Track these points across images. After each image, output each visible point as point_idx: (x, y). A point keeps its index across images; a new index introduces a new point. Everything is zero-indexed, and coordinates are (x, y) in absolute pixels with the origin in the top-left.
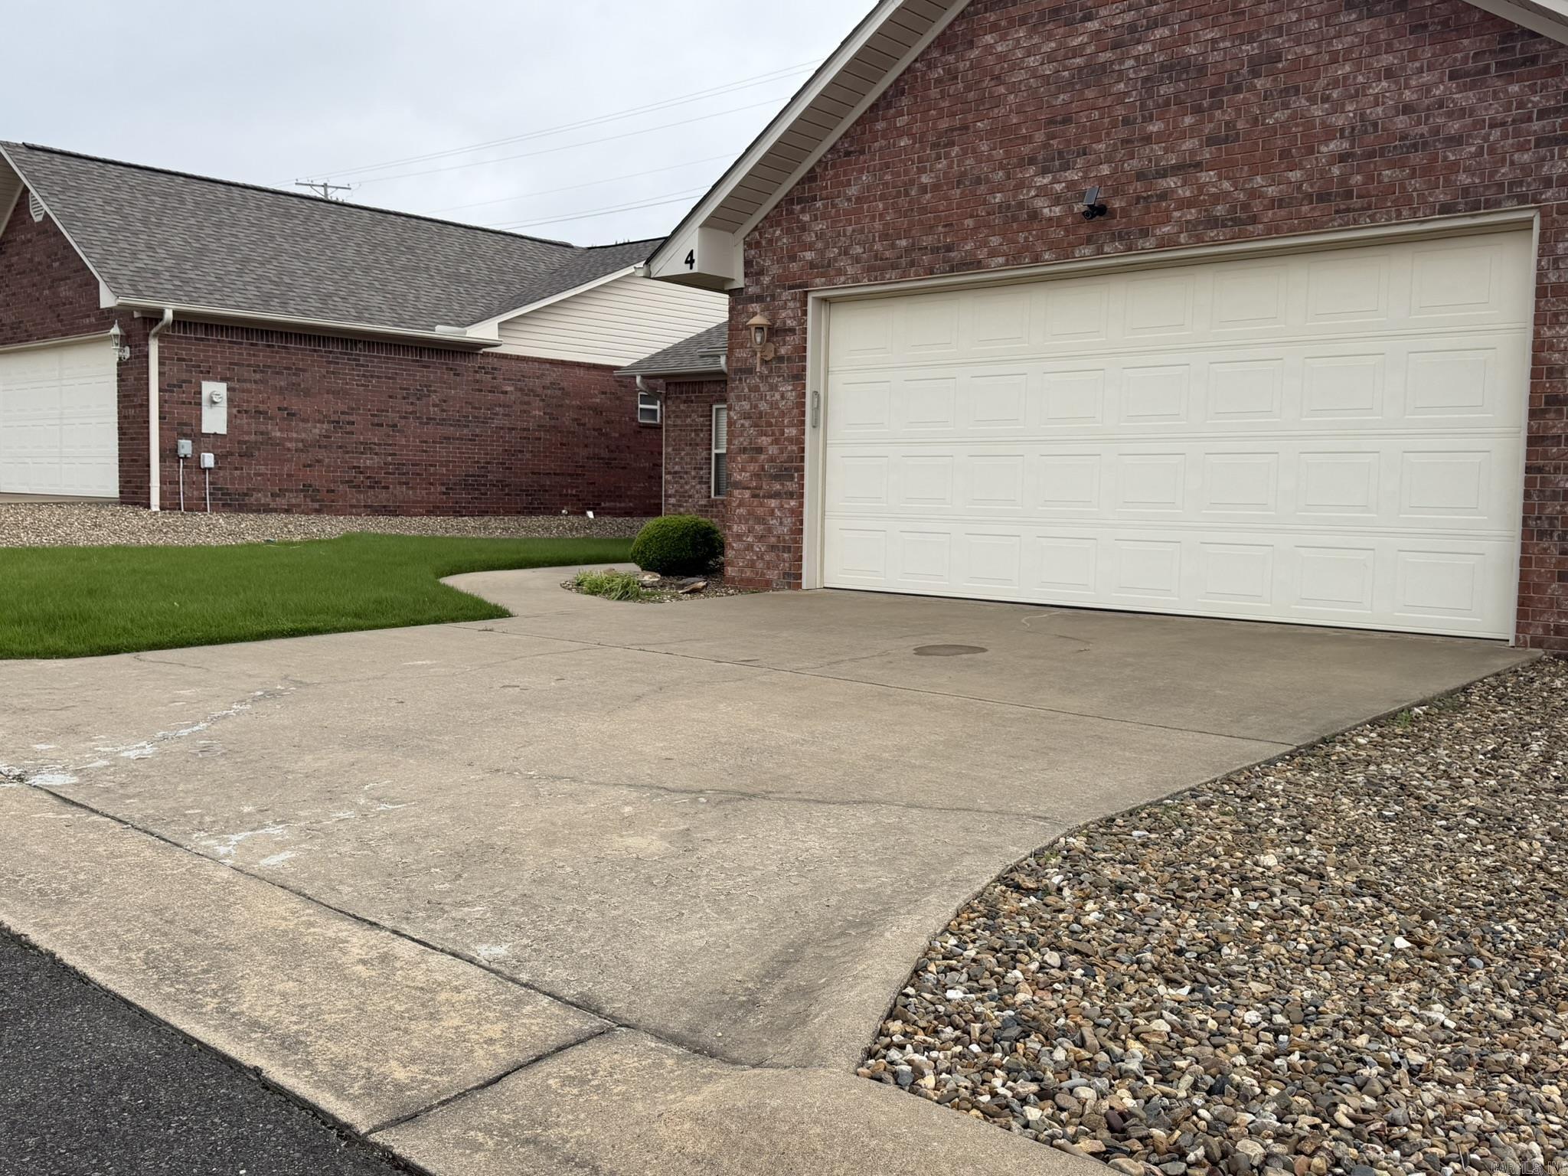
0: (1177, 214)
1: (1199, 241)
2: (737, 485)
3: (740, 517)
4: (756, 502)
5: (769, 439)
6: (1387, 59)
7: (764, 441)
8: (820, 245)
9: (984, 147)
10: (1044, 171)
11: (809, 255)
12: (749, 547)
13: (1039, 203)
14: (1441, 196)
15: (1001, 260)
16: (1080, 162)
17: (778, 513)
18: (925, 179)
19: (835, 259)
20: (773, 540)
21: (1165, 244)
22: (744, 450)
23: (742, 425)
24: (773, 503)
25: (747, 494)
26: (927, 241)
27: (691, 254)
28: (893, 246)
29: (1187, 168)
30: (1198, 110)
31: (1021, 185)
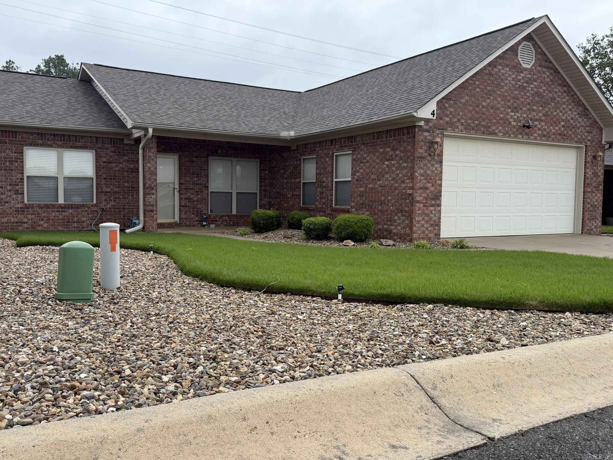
0: (538, 131)
1: (541, 140)
2: (418, 202)
3: (419, 214)
4: (425, 208)
5: (431, 185)
6: (570, 107)
7: (429, 185)
8: (451, 116)
9: (499, 99)
10: (512, 111)
11: (447, 119)
12: (423, 226)
13: (511, 120)
14: (576, 139)
15: (501, 134)
16: (520, 112)
17: (434, 212)
18: (484, 104)
19: (455, 122)
20: (432, 222)
21: (535, 139)
22: (421, 188)
23: (420, 178)
24: (432, 208)
25: (422, 205)
26: (483, 123)
27: (434, 111)
28: (473, 123)
29: (540, 120)
30: (542, 106)
31: (508, 113)
